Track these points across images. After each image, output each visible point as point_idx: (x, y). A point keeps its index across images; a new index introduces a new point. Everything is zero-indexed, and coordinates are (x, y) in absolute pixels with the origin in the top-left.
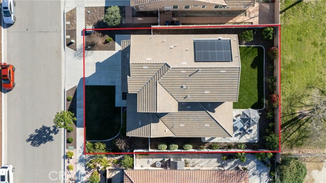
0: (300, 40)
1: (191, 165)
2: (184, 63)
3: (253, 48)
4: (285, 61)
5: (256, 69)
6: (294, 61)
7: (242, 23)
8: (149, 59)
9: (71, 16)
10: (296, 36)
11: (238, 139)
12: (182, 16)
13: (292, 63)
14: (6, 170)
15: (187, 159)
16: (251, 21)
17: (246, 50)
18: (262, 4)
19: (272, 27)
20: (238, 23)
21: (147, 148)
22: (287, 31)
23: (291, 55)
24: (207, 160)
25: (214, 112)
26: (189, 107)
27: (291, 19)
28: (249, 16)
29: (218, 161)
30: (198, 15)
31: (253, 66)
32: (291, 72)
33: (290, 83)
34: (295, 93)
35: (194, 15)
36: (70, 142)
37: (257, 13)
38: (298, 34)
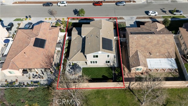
0: (119, 102)
1: (58, 53)
2: (102, 34)
3: (113, 76)
4: (107, 95)
5: (102, 78)
6: (107, 99)
7: (125, 71)
8: (103, 25)
10: (120, 100)
11: (67, 70)
12: (125, 49)
13: (106, 98)
14: (65, 3)
15: (60, 52)
16: (126, 74)
17: (111, 73)
18: (135, 79)
20: (124, 70)
21: (68, 36)
22: (123, 96)
23: (110, 98)
24: (59, 59)
25: (81, 52)
26: (84, 42)
27: (130, 97)
28: (128, 74)
29: (57, 63)
30: (126, 54)
31: (103, 76)
32: (101, 98)
33: (95, 98)
34: (89, 101)
35: (126, 53)
36: (73, 19)
37: (130, 77)
38: (122, 101)
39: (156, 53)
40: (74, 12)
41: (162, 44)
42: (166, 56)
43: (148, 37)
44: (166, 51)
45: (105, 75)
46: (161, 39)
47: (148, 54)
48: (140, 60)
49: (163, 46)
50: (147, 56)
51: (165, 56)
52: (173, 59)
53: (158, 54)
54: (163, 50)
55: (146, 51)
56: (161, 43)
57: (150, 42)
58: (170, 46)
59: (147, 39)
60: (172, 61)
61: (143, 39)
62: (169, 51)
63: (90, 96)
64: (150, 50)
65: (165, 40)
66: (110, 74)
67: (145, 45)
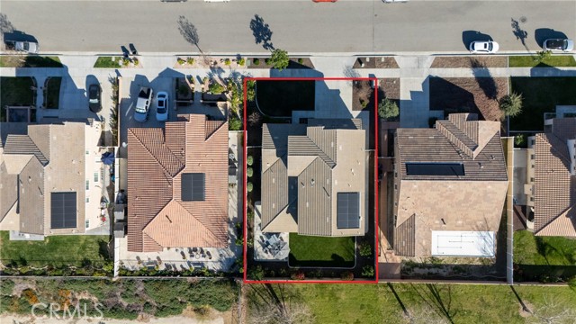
0: (362, 307)
1: (230, 190)
2: (336, 182)
3: (354, 257)
5: (331, 260)
6: (340, 301)
7: (380, 244)
8: (341, 148)
9: (390, 63)
10: (366, 303)
11: (257, 240)
12: (388, 182)
13: (337, 298)
15: (237, 186)
16: (382, 255)
18: (400, 266)
19: (375, 275)
21: (248, 145)
23: (346, 297)
25: (287, 213)
27: (384, 298)
28: (387, 253)
29: (234, 218)
31: (334, 256)
32: (327, 298)
33: (316, 296)
36: (255, 62)
37: (390, 261)
38: (368, 305)
39: (457, 220)
40: (253, 29)
41: (476, 203)
42: (477, 226)
43: (446, 187)
44: (481, 218)
45: (337, 253)
46: (475, 191)
47: (437, 222)
48: (416, 241)
49: (477, 207)
50: (434, 226)
51: (474, 226)
52: (492, 234)
53: (460, 222)
54: (473, 215)
55: (435, 216)
56: (473, 198)
57: (447, 197)
58: (494, 205)
59: (444, 190)
60: (488, 239)
61: (433, 190)
62: (488, 216)
63: (305, 292)
64: (445, 213)
65: (486, 193)
66: (349, 252)
67: (436, 203)
